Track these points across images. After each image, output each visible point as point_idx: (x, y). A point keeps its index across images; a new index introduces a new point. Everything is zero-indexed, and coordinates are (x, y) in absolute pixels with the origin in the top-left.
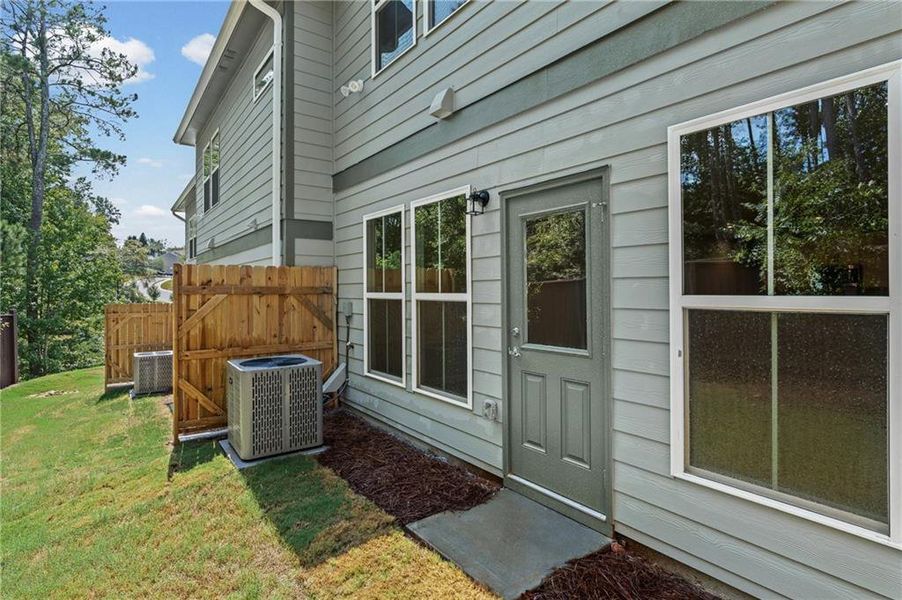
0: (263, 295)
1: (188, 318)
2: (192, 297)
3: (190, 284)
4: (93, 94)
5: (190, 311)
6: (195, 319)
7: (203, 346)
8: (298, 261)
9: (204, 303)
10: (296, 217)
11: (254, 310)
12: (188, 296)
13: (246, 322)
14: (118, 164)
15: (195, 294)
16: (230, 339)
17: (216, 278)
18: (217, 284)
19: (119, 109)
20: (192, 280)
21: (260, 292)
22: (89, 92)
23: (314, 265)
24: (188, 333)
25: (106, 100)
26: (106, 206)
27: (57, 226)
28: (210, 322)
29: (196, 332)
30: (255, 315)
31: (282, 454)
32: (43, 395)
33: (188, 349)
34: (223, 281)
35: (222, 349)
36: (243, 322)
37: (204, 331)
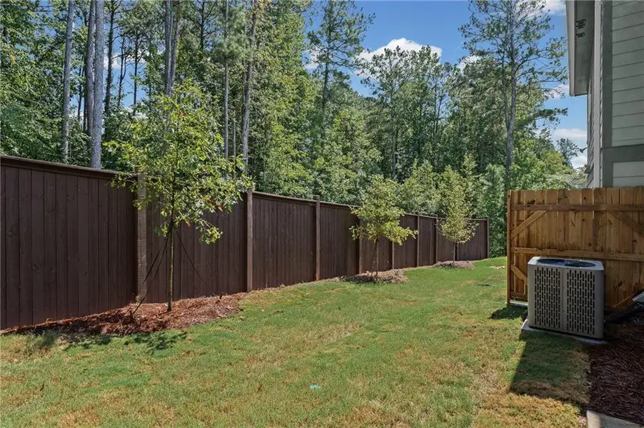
0: (578, 211)
1: (518, 225)
2: (521, 212)
3: (519, 203)
4: (541, 73)
5: (519, 221)
6: (522, 226)
7: (529, 245)
8: (616, 182)
9: (529, 216)
10: (614, 144)
11: (570, 223)
12: (518, 211)
13: (563, 232)
14: (559, 116)
15: (523, 210)
16: (549, 243)
17: (538, 199)
18: (539, 203)
19: (559, 77)
20: (521, 200)
21: (576, 209)
22: (539, 73)
23: (634, 185)
24: (518, 235)
25: (550, 74)
26: (568, 144)
27: (519, 165)
28: (533, 229)
29: (523, 235)
30: (571, 227)
31: (559, 332)
32: (498, 268)
33: (518, 246)
34: (544, 201)
35: (541, 249)
36: (560, 231)
37: (529, 235)
